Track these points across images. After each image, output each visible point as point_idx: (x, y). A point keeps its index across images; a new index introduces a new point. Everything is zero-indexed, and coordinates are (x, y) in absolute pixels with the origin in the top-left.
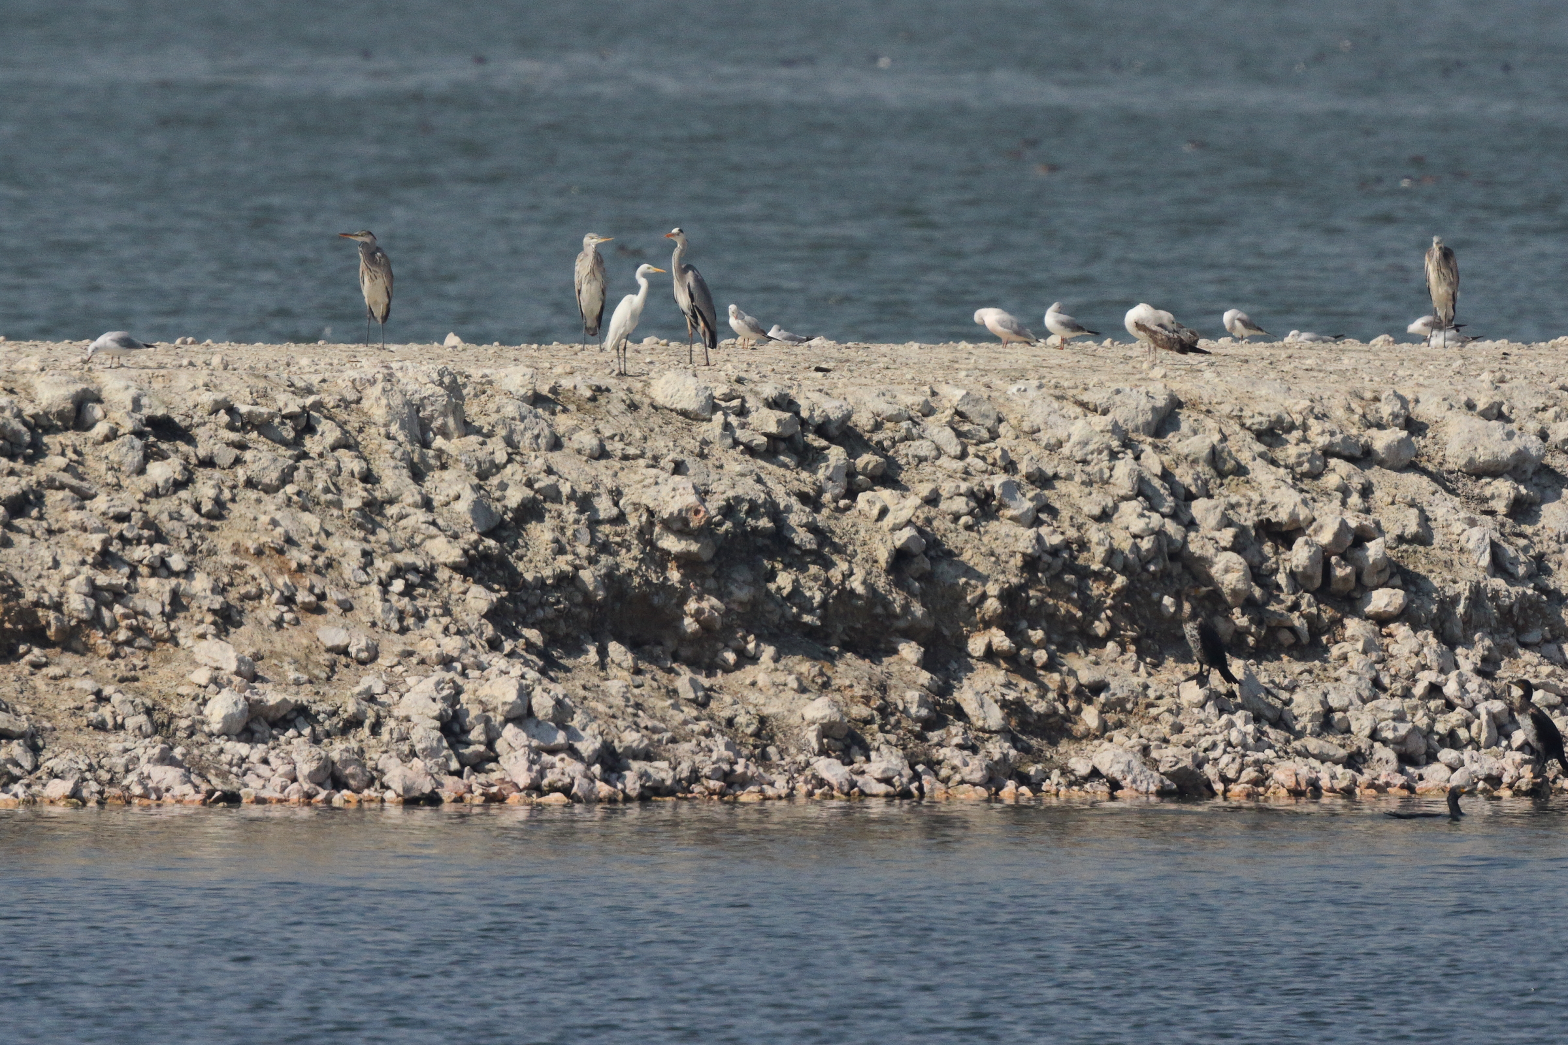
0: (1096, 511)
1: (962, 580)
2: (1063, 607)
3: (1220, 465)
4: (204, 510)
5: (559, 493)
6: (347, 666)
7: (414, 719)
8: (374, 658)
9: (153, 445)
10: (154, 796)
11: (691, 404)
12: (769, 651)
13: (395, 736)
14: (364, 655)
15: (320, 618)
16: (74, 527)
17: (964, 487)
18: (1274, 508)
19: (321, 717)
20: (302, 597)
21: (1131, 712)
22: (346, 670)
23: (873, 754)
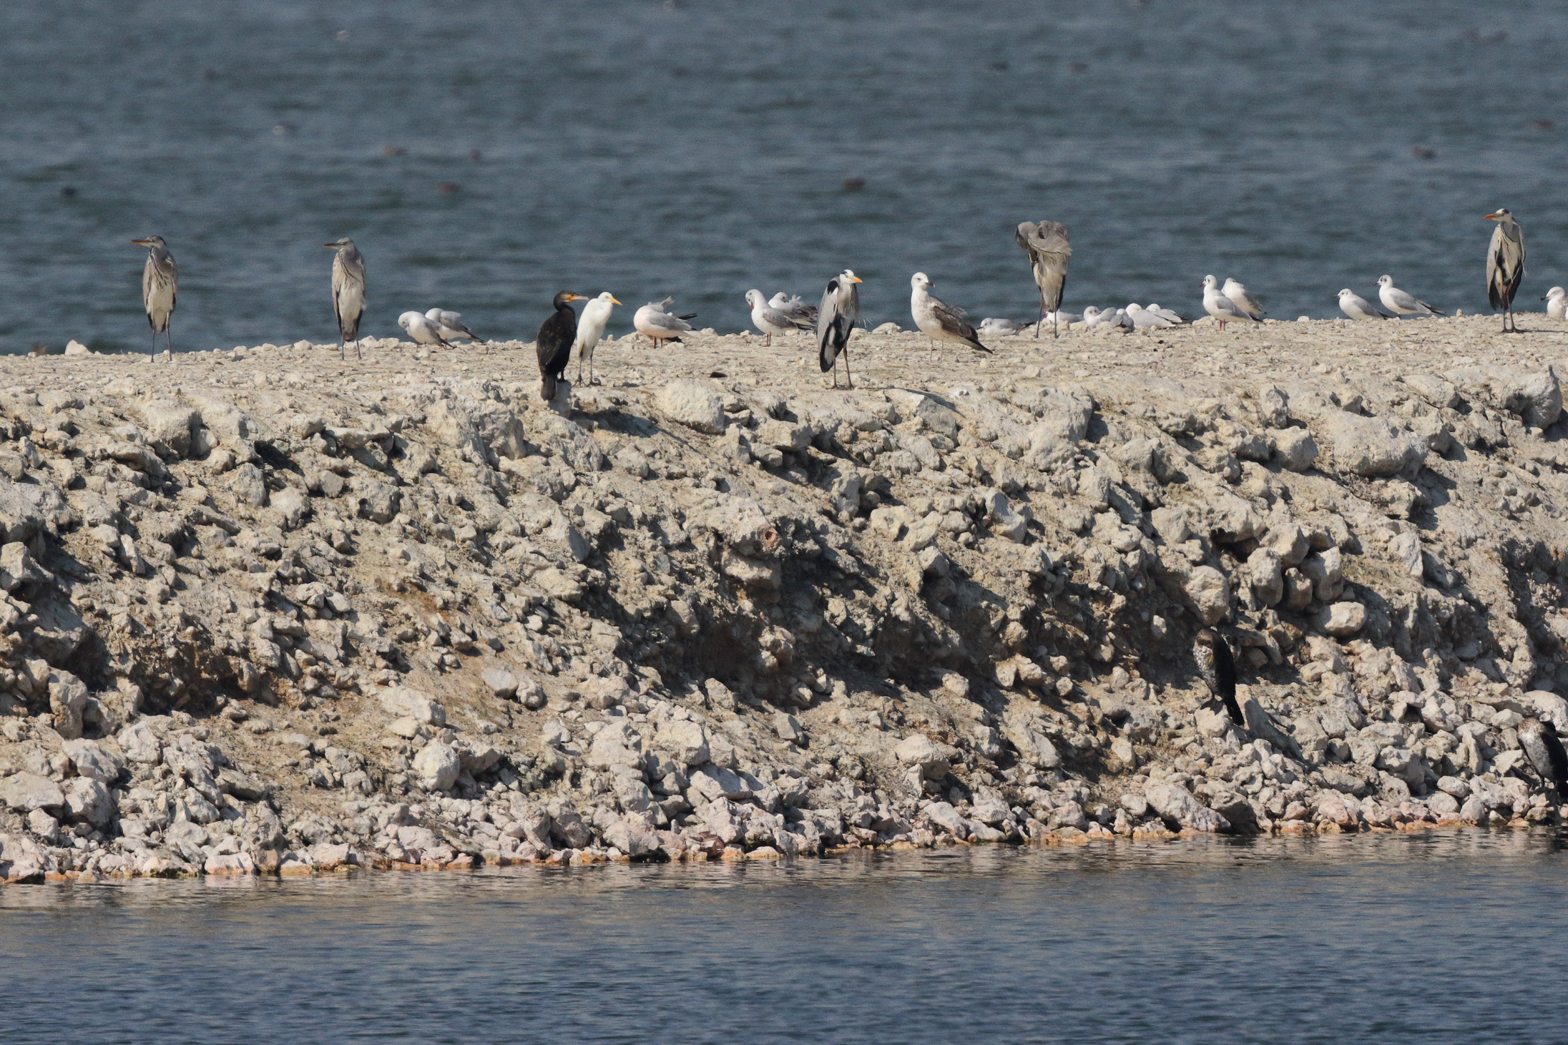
0: (1078, 525)
1: (984, 604)
2: (1071, 631)
3: (1160, 471)
4: (336, 544)
5: (629, 516)
6: (519, 712)
7: (614, 768)
8: (543, 702)
9: (270, 474)
10: (413, 860)
11: (705, 416)
12: (839, 687)
13: (596, 787)
14: (534, 700)
15: (478, 659)
16: (234, 566)
17: (959, 501)
18: (1224, 517)
19: (522, 769)
20: (457, 637)
21: (1154, 744)
22: (520, 717)
23: (975, 796)
